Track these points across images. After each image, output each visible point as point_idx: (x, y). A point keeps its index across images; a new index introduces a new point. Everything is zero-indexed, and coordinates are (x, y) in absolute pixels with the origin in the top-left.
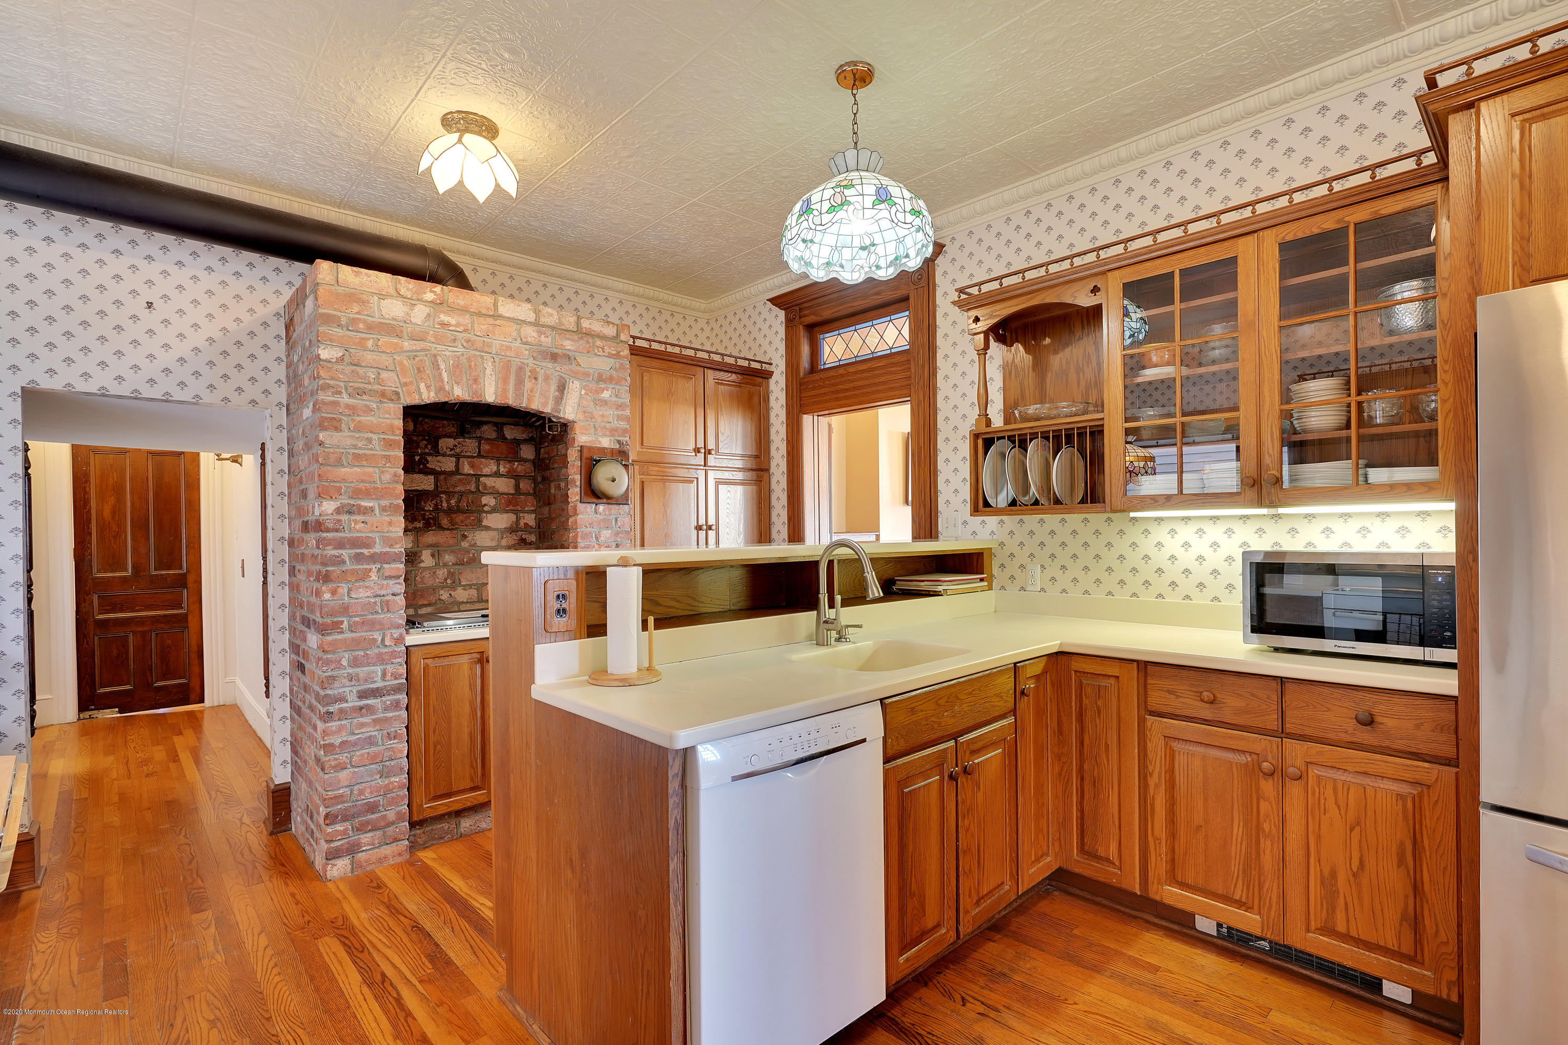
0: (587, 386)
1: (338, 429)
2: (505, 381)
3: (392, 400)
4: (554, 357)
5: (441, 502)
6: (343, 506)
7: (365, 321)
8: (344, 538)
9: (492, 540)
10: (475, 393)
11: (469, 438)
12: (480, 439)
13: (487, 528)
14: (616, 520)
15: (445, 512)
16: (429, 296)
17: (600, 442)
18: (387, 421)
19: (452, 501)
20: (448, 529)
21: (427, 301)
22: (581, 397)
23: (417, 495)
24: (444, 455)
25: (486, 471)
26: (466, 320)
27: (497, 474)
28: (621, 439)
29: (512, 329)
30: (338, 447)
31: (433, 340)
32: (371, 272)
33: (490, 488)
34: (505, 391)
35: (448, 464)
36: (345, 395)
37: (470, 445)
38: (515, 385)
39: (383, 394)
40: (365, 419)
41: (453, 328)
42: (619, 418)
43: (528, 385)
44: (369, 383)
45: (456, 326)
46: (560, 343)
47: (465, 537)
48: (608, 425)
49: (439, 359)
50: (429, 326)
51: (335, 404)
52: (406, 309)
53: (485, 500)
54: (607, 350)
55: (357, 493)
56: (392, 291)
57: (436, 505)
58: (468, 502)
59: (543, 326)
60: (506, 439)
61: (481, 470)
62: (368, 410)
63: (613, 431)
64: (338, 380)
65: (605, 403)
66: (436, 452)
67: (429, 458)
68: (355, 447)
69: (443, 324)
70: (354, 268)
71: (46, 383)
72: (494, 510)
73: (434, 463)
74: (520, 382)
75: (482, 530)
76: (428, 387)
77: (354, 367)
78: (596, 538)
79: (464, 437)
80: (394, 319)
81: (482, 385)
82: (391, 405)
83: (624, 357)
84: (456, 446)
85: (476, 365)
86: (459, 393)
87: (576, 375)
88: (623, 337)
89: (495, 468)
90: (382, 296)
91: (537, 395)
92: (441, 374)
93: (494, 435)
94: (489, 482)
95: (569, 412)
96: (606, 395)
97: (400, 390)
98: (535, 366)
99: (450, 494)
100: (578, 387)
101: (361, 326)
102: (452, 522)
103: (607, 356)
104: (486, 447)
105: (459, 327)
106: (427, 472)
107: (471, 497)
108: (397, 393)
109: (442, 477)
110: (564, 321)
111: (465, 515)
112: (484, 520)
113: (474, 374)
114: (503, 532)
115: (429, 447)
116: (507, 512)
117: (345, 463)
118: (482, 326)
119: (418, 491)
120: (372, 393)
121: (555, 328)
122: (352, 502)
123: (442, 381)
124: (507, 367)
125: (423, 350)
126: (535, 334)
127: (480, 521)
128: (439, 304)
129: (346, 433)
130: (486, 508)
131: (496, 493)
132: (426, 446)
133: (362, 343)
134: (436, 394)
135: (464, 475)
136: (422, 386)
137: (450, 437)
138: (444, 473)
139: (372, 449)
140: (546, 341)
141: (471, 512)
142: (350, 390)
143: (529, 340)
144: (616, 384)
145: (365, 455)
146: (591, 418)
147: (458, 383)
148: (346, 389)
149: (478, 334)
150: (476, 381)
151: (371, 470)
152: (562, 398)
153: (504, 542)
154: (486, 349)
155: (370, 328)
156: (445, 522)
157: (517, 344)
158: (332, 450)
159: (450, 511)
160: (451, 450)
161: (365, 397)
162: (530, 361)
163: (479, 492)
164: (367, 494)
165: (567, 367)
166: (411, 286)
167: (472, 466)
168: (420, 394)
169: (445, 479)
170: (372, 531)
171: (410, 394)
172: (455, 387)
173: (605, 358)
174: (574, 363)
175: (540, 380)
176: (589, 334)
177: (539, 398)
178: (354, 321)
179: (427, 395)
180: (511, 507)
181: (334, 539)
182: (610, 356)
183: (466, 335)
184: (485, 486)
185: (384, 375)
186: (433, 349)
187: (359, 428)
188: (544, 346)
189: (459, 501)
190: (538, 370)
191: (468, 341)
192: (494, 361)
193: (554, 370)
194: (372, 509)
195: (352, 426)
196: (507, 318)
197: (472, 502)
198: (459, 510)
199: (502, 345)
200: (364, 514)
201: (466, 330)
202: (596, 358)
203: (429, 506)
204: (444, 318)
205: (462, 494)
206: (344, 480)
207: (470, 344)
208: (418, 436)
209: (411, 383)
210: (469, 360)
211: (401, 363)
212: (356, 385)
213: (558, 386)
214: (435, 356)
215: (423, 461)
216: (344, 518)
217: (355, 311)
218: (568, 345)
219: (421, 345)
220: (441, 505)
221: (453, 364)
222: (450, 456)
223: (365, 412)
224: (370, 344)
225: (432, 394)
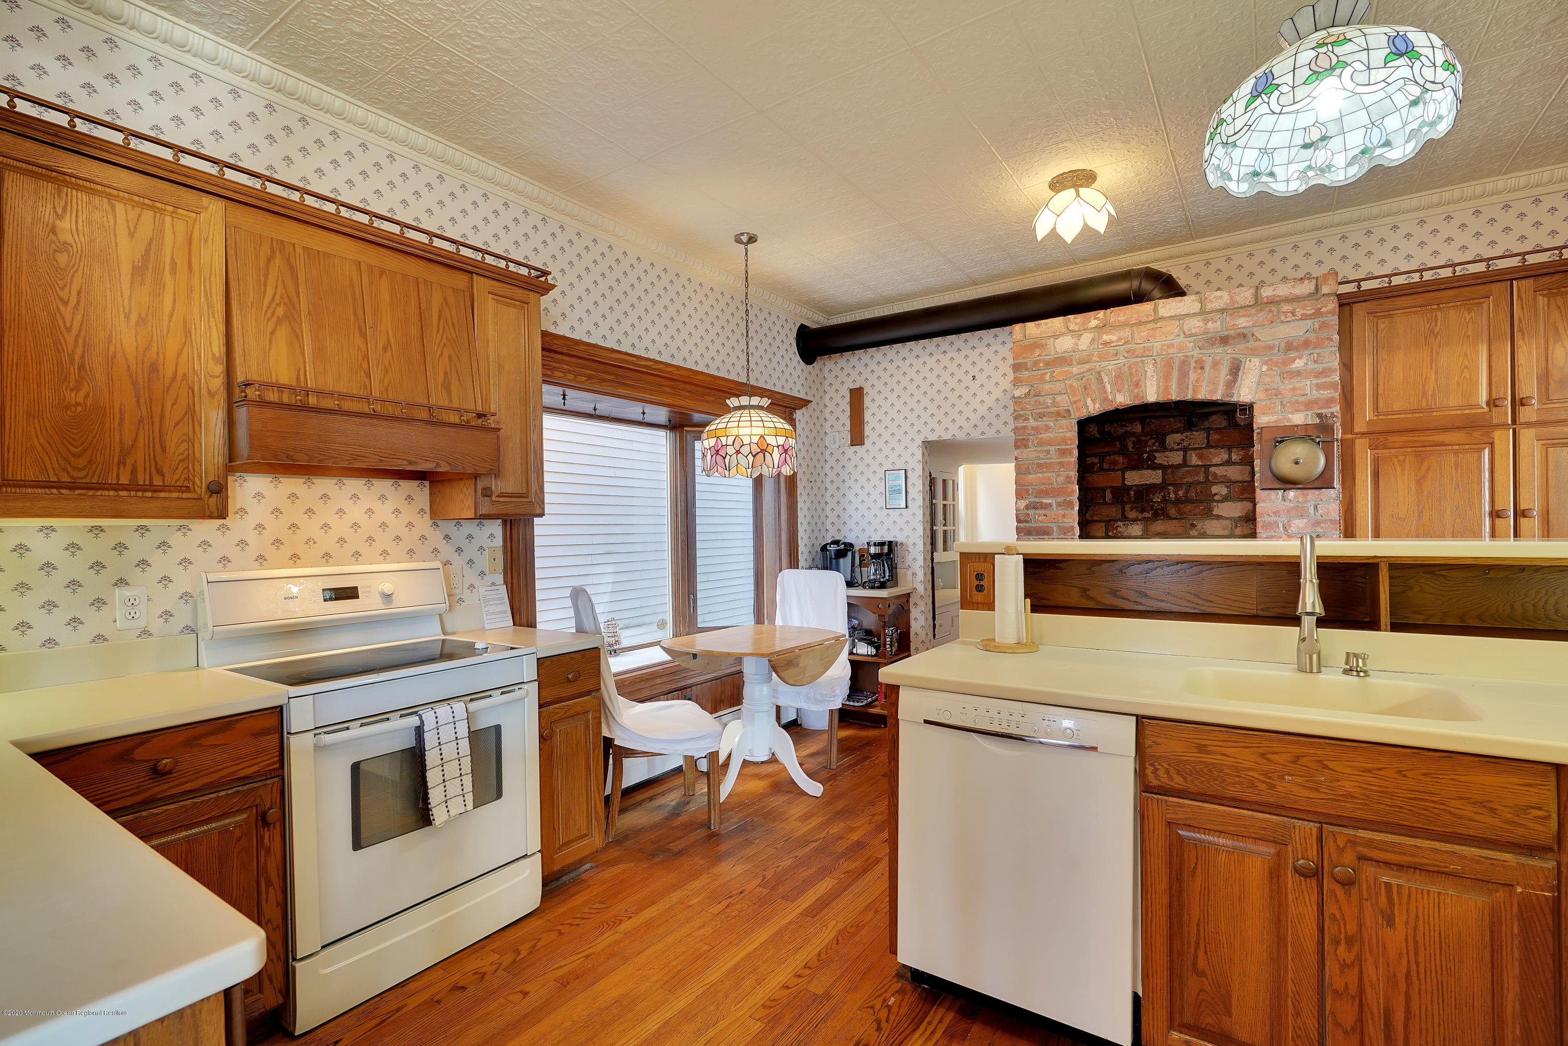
0: (1271, 360)
1: (1026, 446)
2: (1167, 378)
3: (1065, 417)
4: (1224, 340)
5: (1169, 493)
6: (1030, 503)
7: (1044, 361)
8: (1031, 527)
9: (1224, 529)
10: (1137, 396)
11: (1197, 431)
12: (1208, 430)
13: (1218, 517)
14: (1316, 507)
15: (1172, 502)
16: (1094, 323)
17: (1289, 420)
18: (1062, 434)
19: (1180, 492)
20: (1176, 519)
21: (1092, 328)
22: (1262, 374)
23: (1146, 489)
24: (1172, 450)
25: (1217, 460)
26: (1127, 333)
27: (1229, 463)
28: (1323, 411)
29: (1174, 327)
30: (1027, 460)
31: (1097, 359)
32: (1048, 320)
33: (1221, 477)
34: (1167, 388)
35: (1176, 458)
36: (1031, 420)
37: (1198, 437)
38: (1179, 379)
39: (1058, 414)
40: (1046, 436)
41: (1115, 344)
42: (1319, 387)
43: (1193, 376)
44: (1048, 407)
45: (1117, 341)
46: (1233, 323)
47: (1193, 526)
48: (1302, 399)
49: (1103, 374)
50: (1094, 348)
51: (1025, 428)
52: (1074, 341)
53: (1214, 489)
54: (1299, 312)
55: (1040, 493)
56: (1063, 330)
57: (1164, 496)
58: (1197, 492)
59: (1210, 312)
60: (1239, 425)
61: (1210, 460)
62: (1047, 428)
63: (1309, 405)
64: (1026, 409)
65: (1298, 373)
66: (1163, 447)
67: (1157, 455)
68: (1038, 458)
69: (1106, 344)
70: (1036, 322)
71: (932, 437)
72: (1226, 499)
73: (1160, 459)
74: (1183, 375)
75: (1213, 519)
76: (1093, 401)
77: (1036, 398)
78: (1285, 528)
79: (1192, 431)
80: (1065, 352)
81: (1144, 387)
82: (1065, 421)
83: (1328, 313)
84: (1183, 440)
85: (1136, 371)
86: (1122, 399)
87: (1254, 352)
88: (1325, 289)
89: (1226, 457)
90: (1056, 337)
91: (1204, 384)
92: (1104, 387)
93: (1224, 423)
94: (1220, 471)
95: (1244, 394)
96: (1299, 364)
97: (1070, 408)
98: (1201, 355)
99: (1177, 486)
100: (1257, 364)
101: (1041, 365)
102: (1180, 512)
103: (1301, 319)
104: (1215, 437)
105: (1120, 341)
106: (1155, 467)
107: (1199, 487)
108: (1069, 411)
109: (1169, 471)
110: (1238, 298)
111: (1194, 505)
112: (1215, 509)
113: (1135, 379)
114: (1236, 521)
115: (1157, 444)
116: (1242, 500)
117: (1032, 472)
118: (1141, 334)
119: (1146, 485)
120: (1050, 414)
121: (1226, 309)
122: (1037, 500)
123: (1106, 392)
124: (1169, 365)
125: (1089, 370)
126: (1201, 324)
127: (1211, 510)
128: (1103, 327)
129: (1033, 449)
130: (1216, 498)
131: (1227, 482)
132: (1154, 445)
133: (1042, 378)
134: (1101, 405)
135: (1192, 466)
136: (1089, 401)
137: (1177, 432)
138: (1171, 466)
139: (1050, 458)
140: (1214, 326)
141: (1201, 502)
142: (1035, 416)
143: (1194, 331)
144: (1315, 348)
145: (1045, 463)
146: (1276, 395)
147: (1120, 392)
148: (1032, 415)
149: (1139, 341)
150: (1137, 385)
151: (1049, 474)
152: (1235, 381)
153: (1238, 531)
154: (1147, 353)
155: (1048, 364)
156: (1173, 511)
157: (1181, 339)
158: (1022, 463)
159: (1178, 502)
160: (1179, 444)
161: (1045, 419)
162: (1196, 353)
163: (1208, 482)
164: (1047, 493)
165: (1242, 347)
166: (1078, 320)
167: (1200, 457)
168: (1087, 407)
169: (1173, 472)
170: (1051, 522)
171: (1078, 409)
172: (1118, 395)
173: (1297, 322)
174: (1251, 339)
175: (1207, 368)
176: (1274, 302)
177: (1207, 386)
178: (1036, 363)
179: (1094, 408)
180: (1246, 495)
181: (1025, 528)
182: (1305, 317)
183: (1128, 346)
184: (1215, 475)
185: (1059, 398)
186: (1097, 367)
187: (1041, 443)
188: (1211, 333)
189: (1187, 491)
190: (1204, 358)
191: (1128, 352)
192: (1156, 363)
193: (1225, 354)
194: (1050, 505)
195: (1036, 442)
196: (1168, 317)
197: (1201, 492)
198: (1188, 500)
199: (1163, 345)
200: (1045, 508)
201: (1126, 343)
202: (1283, 327)
203: (1157, 498)
204: (1106, 337)
205: (1190, 485)
206: (1031, 484)
207: (1131, 353)
208: (1145, 436)
209: (1080, 400)
210: (1130, 368)
211: (1071, 386)
212: (1038, 411)
213: (1231, 369)
214: (1099, 373)
215: (1152, 458)
216: (1031, 512)
217: (1036, 355)
218: (1243, 322)
219: (1087, 366)
220: (1169, 497)
221: (1115, 376)
222: (1178, 450)
223: (1045, 430)
224: (1047, 377)
225: (1097, 406)
